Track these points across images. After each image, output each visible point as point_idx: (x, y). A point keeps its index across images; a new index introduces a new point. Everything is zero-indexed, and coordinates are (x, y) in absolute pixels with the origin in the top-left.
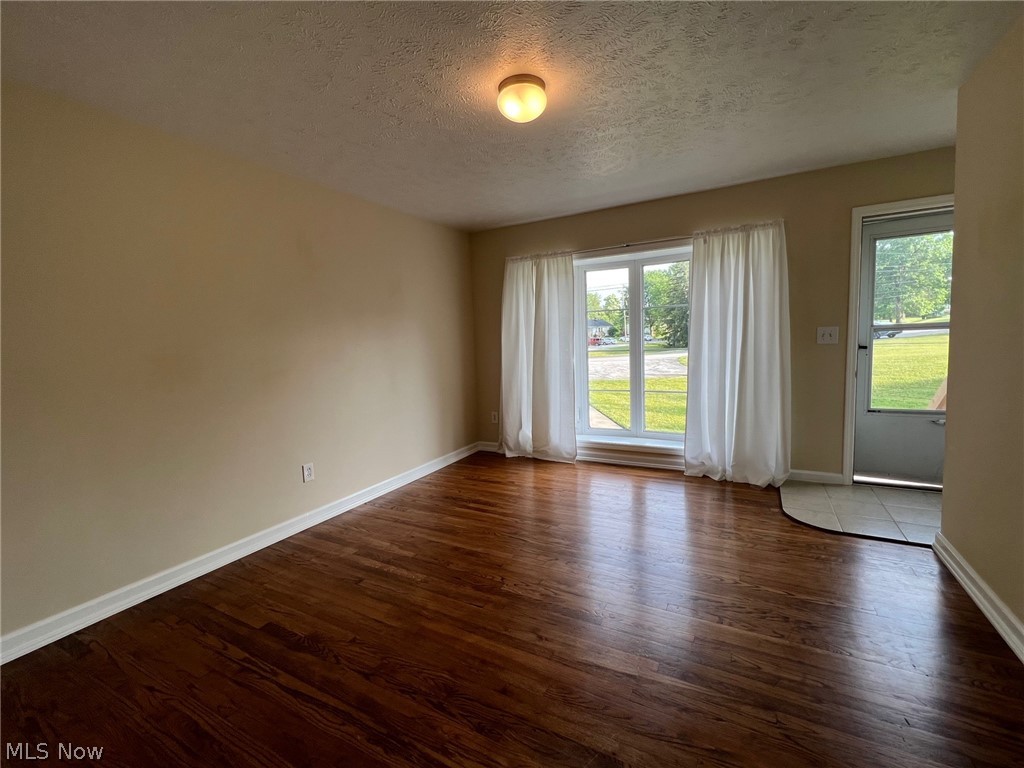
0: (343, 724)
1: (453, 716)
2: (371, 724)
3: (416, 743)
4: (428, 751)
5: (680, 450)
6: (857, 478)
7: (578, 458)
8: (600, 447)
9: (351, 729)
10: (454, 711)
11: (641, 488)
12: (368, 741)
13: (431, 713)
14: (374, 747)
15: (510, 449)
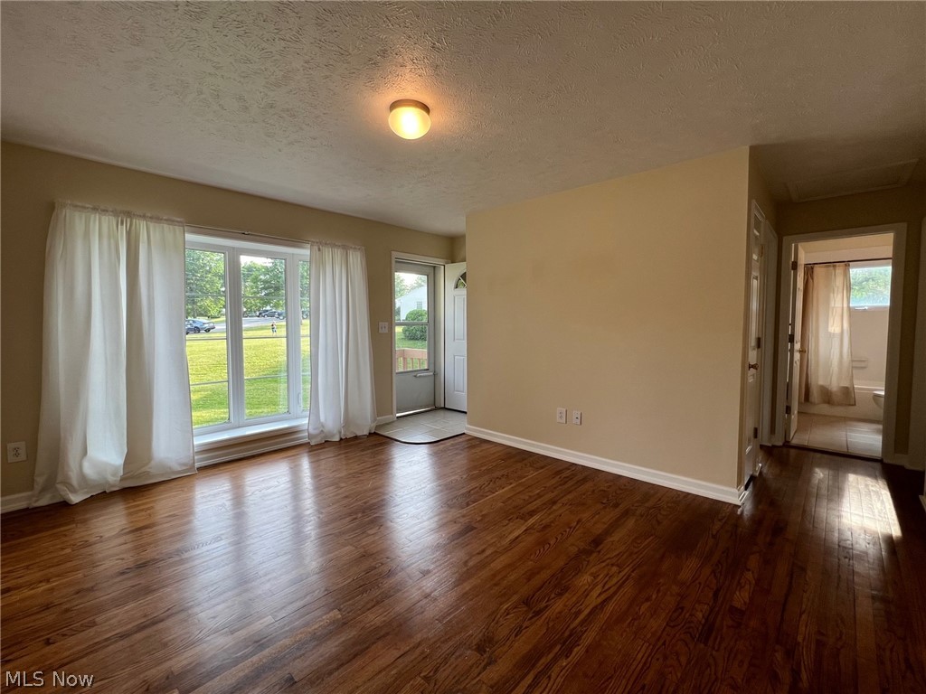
0: (549, 677)
1: (547, 606)
2: (551, 656)
3: (572, 627)
4: (577, 621)
5: (303, 425)
6: (398, 415)
7: (197, 465)
8: (211, 447)
9: (556, 669)
10: (544, 604)
11: (296, 466)
12: (567, 657)
13: (544, 618)
14: (574, 654)
15: (74, 491)
